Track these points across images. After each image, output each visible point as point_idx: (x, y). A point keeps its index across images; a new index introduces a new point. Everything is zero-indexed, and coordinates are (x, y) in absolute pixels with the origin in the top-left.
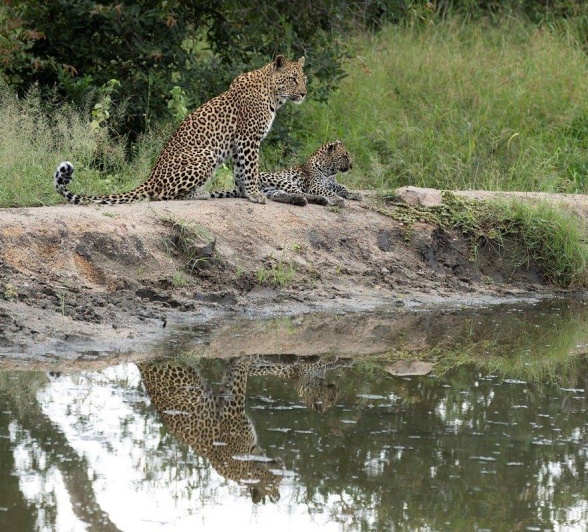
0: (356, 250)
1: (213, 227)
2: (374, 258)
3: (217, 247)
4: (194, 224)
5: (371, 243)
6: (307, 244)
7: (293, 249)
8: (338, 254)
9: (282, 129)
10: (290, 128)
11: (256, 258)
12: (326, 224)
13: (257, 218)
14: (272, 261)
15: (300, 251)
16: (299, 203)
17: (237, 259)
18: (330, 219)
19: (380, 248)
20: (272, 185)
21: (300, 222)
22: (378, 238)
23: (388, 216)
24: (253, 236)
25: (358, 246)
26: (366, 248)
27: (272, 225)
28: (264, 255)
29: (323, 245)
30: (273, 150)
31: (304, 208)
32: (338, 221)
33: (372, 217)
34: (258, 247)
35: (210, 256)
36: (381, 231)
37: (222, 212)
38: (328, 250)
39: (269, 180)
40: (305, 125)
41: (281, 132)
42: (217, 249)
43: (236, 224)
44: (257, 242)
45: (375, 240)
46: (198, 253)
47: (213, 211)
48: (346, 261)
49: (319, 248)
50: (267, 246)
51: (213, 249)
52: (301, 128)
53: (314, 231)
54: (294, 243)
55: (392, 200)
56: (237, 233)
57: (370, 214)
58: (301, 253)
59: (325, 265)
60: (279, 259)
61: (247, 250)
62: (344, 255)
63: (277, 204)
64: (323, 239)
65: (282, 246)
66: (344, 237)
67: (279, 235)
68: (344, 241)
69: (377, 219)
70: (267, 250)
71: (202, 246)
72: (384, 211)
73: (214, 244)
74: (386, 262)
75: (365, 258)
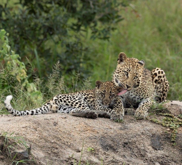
0: (135, 150)
1: (28, 137)
2: (149, 155)
3: (32, 152)
4: (14, 135)
5: (146, 144)
6: (99, 147)
7: (88, 151)
8: (122, 154)
9: (76, 61)
10: (82, 60)
11: (62, 159)
12: (112, 131)
13: (61, 129)
14: (73, 161)
15: (94, 152)
16: (92, 116)
17: (47, 160)
18: (115, 128)
19: (153, 148)
20: (67, 105)
21: (93, 131)
22: (151, 140)
23: (159, 124)
24: (58, 142)
25: (137, 147)
26: (143, 148)
27: (72, 134)
28: (67, 156)
29: (111, 147)
30: (69, 77)
31: (95, 120)
32: (121, 129)
33: (146, 125)
34: (62, 150)
35: (27, 158)
36: (153, 135)
37: (35, 125)
38: (114, 150)
39: (65, 102)
40: (92, 58)
41: (74, 64)
42: (32, 153)
43: (45, 134)
44: (61, 147)
45: (149, 142)
46: (18, 156)
47: (28, 125)
48: (128, 158)
49: (108, 150)
50: (69, 150)
51: (29, 153)
52: (89, 59)
53: (104, 137)
54: (90, 146)
55: (160, 112)
56: (47, 141)
57: (144, 123)
58: (95, 154)
59: (113, 162)
60: (79, 159)
61: (55, 153)
62: (126, 154)
63: (76, 118)
64: (110, 142)
65: (80, 149)
66: (126, 141)
67: (78, 140)
68: (126, 143)
69: (150, 126)
70: (69, 153)
71: (21, 151)
72: (155, 120)
73: (29, 149)
74: (158, 158)
75: (142, 156)
